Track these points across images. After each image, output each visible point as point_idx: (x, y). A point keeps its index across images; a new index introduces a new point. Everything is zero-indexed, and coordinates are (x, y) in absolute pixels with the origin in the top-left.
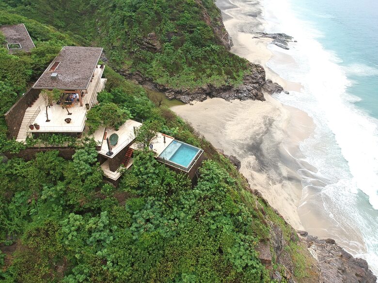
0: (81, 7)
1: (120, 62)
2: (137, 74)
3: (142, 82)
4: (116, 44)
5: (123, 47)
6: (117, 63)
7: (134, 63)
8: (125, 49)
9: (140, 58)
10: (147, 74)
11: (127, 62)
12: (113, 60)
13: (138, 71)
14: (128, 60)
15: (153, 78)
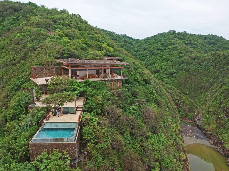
0: (203, 84)
1: (207, 123)
2: (215, 136)
3: (216, 143)
4: (211, 110)
5: (214, 113)
6: (206, 123)
7: (216, 127)
8: (216, 115)
9: (222, 124)
10: (222, 137)
11: (212, 125)
12: (204, 121)
13: (217, 134)
14: (214, 123)
15: (224, 142)
